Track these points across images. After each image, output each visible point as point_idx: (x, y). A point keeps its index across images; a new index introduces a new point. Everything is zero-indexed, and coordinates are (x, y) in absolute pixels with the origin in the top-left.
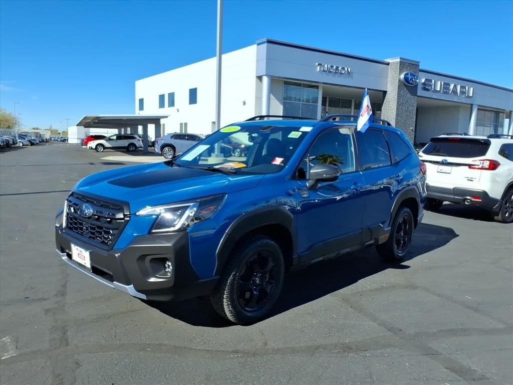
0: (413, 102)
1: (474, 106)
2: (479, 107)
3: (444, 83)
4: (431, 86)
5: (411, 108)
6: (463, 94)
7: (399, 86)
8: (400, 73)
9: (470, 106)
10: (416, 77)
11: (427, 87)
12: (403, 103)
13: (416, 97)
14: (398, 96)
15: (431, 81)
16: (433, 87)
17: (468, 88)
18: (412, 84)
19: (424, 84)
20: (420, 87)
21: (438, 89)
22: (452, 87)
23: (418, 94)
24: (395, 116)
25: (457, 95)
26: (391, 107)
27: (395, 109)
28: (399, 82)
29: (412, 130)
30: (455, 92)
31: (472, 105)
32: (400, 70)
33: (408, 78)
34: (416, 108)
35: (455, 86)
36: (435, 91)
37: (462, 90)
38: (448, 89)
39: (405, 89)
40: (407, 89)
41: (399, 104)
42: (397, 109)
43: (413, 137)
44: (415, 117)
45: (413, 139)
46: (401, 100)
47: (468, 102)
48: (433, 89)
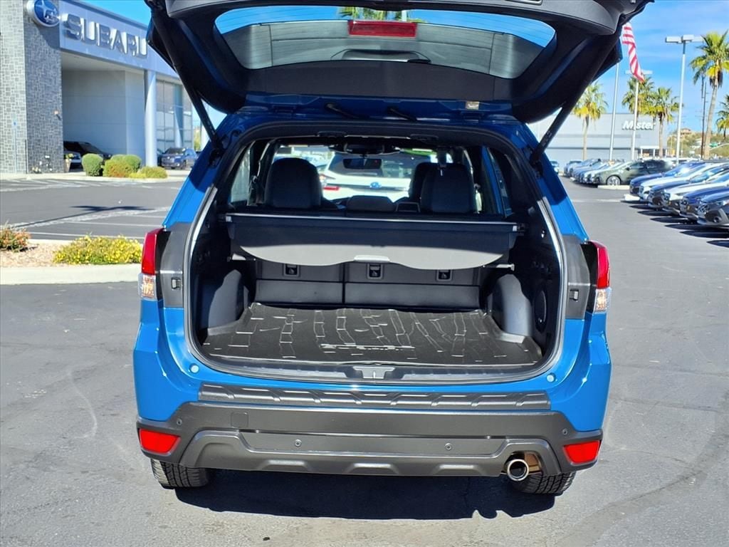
0: (55, 61)
1: (149, 74)
3: (100, 26)
4: (79, 29)
5: (51, 72)
6: (132, 50)
7: (25, 25)
9: (143, 73)
10: (55, 10)
11: (72, 32)
12: (36, 62)
13: (58, 51)
14: (26, 46)
15: (78, 19)
16: (83, 32)
17: (139, 40)
18: (48, 23)
19: (67, 24)
20: (62, 28)
21: (92, 37)
22: (113, 34)
23: (61, 46)
24: (23, 88)
25: (124, 51)
26: (11, 67)
27: (23, 74)
28: (24, 17)
29: (57, 115)
30: (118, 45)
31: (146, 71)
33: (42, 9)
34: (60, 72)
35: (118, 33)
36: (87, 41)
37: (130, 43)
38: (108, 37)
39: (38, 32)
40: (41, 33)
41: (30, 64)
42: (27, 73)
43: (61, 129)
44: (60, 90)
45: (62, 135)
46: (33, 55)
47: (141, 66)
48: (83, 36)
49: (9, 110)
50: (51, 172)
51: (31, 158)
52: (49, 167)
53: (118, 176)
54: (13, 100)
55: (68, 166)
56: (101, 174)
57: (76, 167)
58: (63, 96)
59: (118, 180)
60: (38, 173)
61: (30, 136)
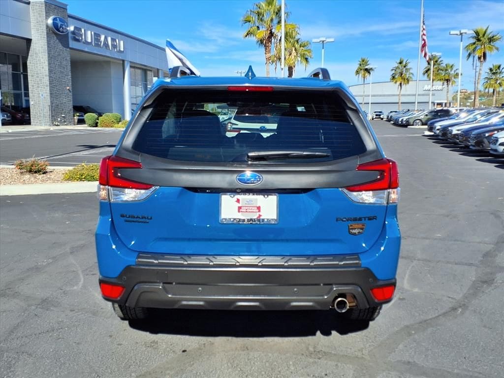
0: (66, 55)
1: (126, 62)
2: (133, 65)
3: (95, 33)
4: (81, 35)
5: (64, 63)
7: (47, 34)
8: (47, 17)
9: (122, 62)
10: (66, 24)
11: (77, 37)
12: (55, 57)
13: (68, 49)
14: (48, 47)
16: (83, 37)
17: (119, 41)
19: (73, 33)
20: (70, 35)
21: (89, 40)
22: (102, 38)
23: (70, 46)
24: (47, 73)
25: (109, 48)
26: (39, 60)
27: (47, 64)
28: (47, 28)
29: (69, 89)
30: (106, 45)
31: (123, 61)
32: (46, 13)
33: (57, 24)
34: (69, 62)
35: (106, 38)
36: (86, 43)
38: (99, 40)
39: (55, 38)
40: (57, 38)
41: (51, 58)
42: (49, 64)
43: (71, 98)
44: (70, 74)
45: (72, 102)
46: (52, 52)
47: (120, 58)
48: (83, 40)
49: (38, 87)
50: (66, 125)
51: (52, 116)
52: (65, 122)
53: (107, 126)
54: (41, 80)
55: (76, 121)
56: (96, 126)
57: (81, 122)
58: (72, 77)
59: (107, 129)
60: (58, 125)
61: (52, 103)
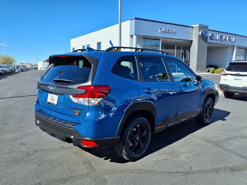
0: (206, 45)
1: (235, 46)
2: (238, 47)
3: (220, 36)
4: (214, 37)
5: (204, 48)
6: (229, 41)
7: (199, 38)
8: (199, 32)
9: (233, 46)
10: (207, 33)
11: (212, 38)
13: (207, 43)
14: (198, 43)
15: (214, 35)
16: (215, 38)
17: (232, 38)
18: (205, 37)
19: (211, 36)
20: (209, 38)
21: (218, 39)
22: (224, 37)
23: (208, 42)
24: (197, 53)
25: (227, 41)
26: (195, 48)
27: (197, 49)
28: (199, 36)
29: (205, 59)
30: (225, 40)
31: (234, 46)
32: (199, 30)
33: (203, 34)
34: (207, 48)
35: (226, 37)
36: (216, 40)
37: (229, 39)
38: (222, 38)
39: (202, 39)
40: (203, 39)
41: (199, 47)
43: (206, 62)
44: (207, 53)
45: (206, 63)
46: (200, 45)
47: (232, 45)
48: (215, 39)
49: (193, 58)
50: (202, 72)
51: (197, 69)
52: (202, 71)
53: (218, 73)
54: (194, 55)
55: (207, 71)
56: (214, 73)
57: (209, 71)
58: (207, 54)
59: (218, 74)
60: (199, 72)
61: (197, 64)
